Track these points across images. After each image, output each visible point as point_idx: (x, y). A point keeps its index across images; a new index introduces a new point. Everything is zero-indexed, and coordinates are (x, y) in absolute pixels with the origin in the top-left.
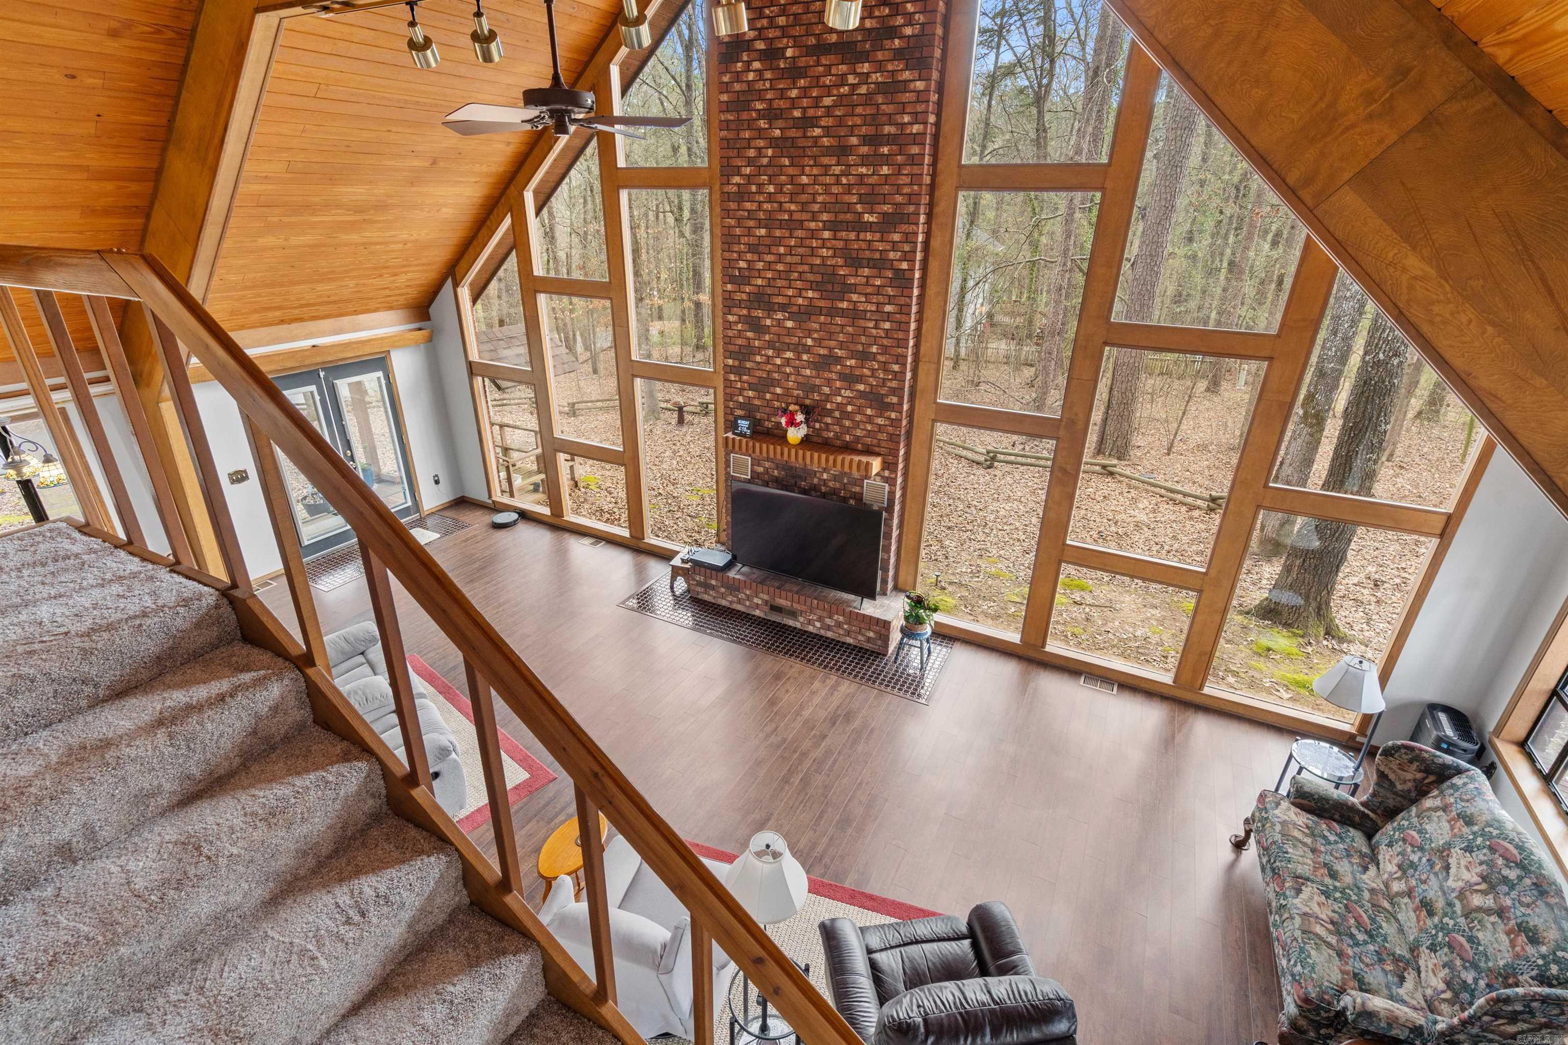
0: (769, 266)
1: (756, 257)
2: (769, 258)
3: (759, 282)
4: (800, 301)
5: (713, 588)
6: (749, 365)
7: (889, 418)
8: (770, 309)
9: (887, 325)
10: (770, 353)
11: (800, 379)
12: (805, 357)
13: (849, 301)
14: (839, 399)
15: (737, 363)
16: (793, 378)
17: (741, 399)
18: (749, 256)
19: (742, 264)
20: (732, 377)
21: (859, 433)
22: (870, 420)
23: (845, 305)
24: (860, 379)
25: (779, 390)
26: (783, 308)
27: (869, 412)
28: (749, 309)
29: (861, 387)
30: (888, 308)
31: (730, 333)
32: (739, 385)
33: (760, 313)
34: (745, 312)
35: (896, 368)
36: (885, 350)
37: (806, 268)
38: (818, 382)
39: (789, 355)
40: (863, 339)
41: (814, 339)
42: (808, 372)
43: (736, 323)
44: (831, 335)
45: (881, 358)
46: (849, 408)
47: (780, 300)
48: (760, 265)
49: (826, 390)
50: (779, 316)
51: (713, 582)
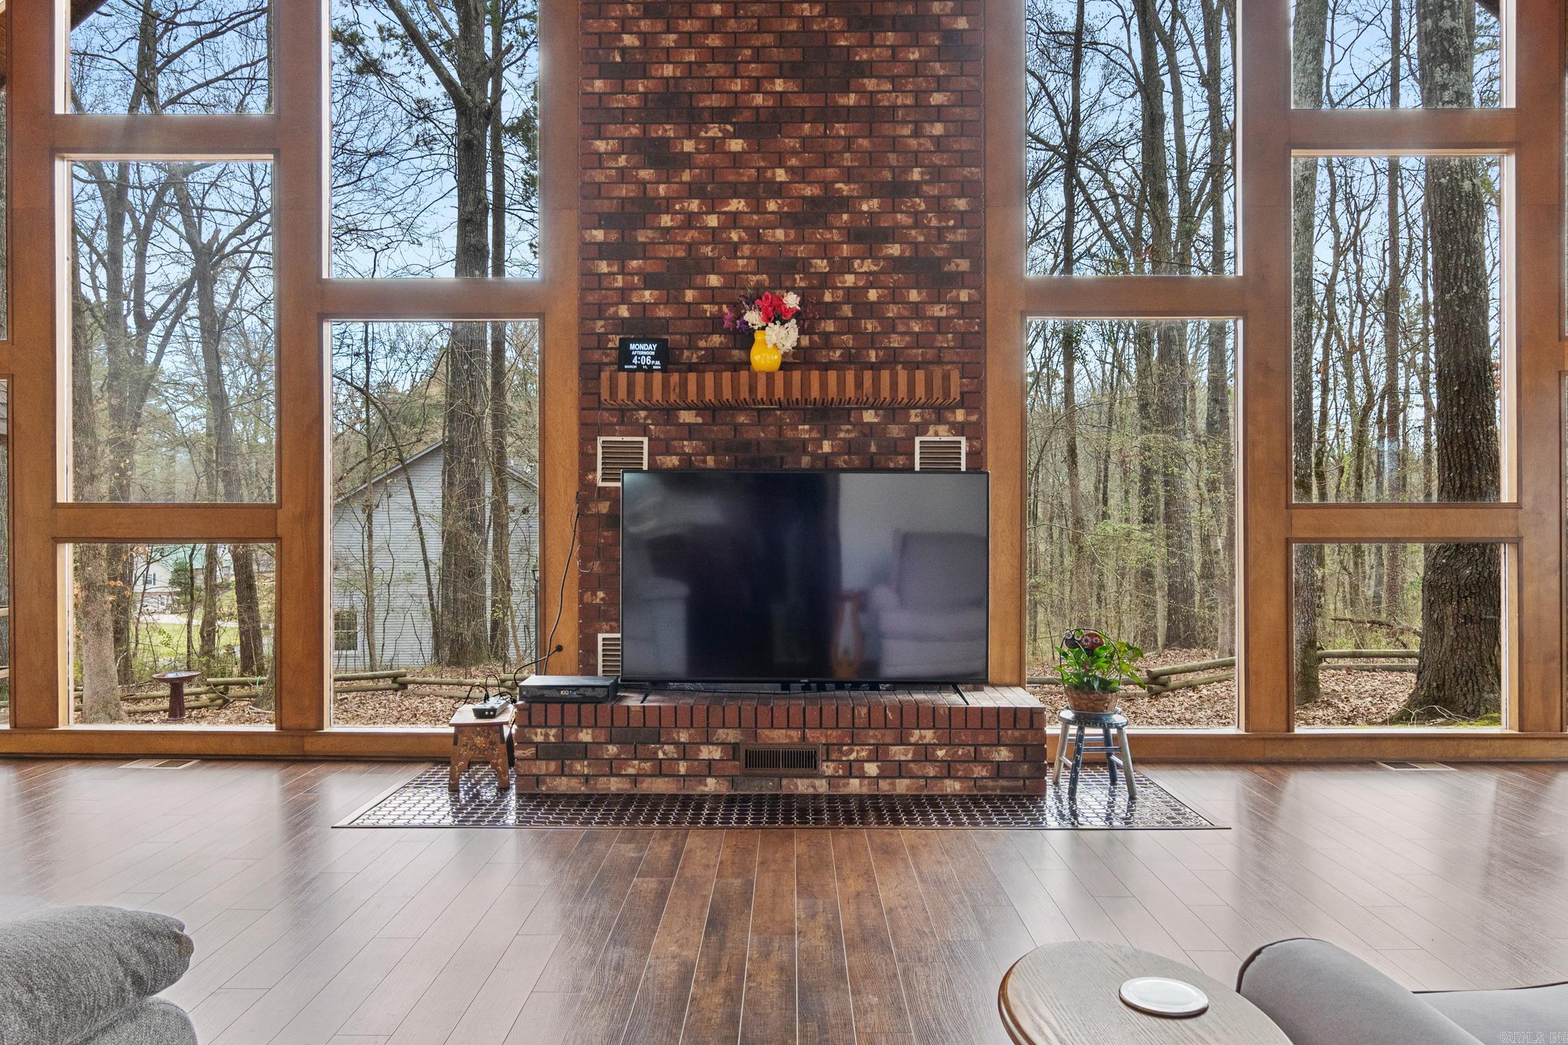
0: (689, 40)
1: (660, 26)
2: (688, 26)
3: (668, 70)
4: (759, 99)
5: (583, 751)
6: (642, 236)
7: (956, 303)
8: (693, 119)
9: (938, 129)
10: (694, 205)
11: (763, 250)
12: (772, 206)
13: (861, 91)
14: (850, 280)
15: (614, 236)
16: (746, 250)
17: (624, 312)
18: (645, 25)
19: (629, 40)
20: (603, 267)
21: (896, 342)
22: (917, 311)
23: (852, 99)
24: (889, 236)
25: (714, 280)
26: (720, 115)
27: (914, 295)
28: (644, 124)
29: (895, 250)
30: (937, 99)
31: (599, 176)
32: (619, 282)
33: (670, 131)
34: (634, 131)
35: (961, 204)
36: (937, 174)
37: (769, 39)
38: (801, 251)
39: (737, 205)
40: (892, 158)
41: (790, 170)
42: (780, 234)
43: (615, 154)
44: (826, 160)
45: (931, 190)
46: (873, 295)
47: (714, 101)
48: (670, 40)
49: (822, 265)
50: (714, 131)
51: (585, 736)
